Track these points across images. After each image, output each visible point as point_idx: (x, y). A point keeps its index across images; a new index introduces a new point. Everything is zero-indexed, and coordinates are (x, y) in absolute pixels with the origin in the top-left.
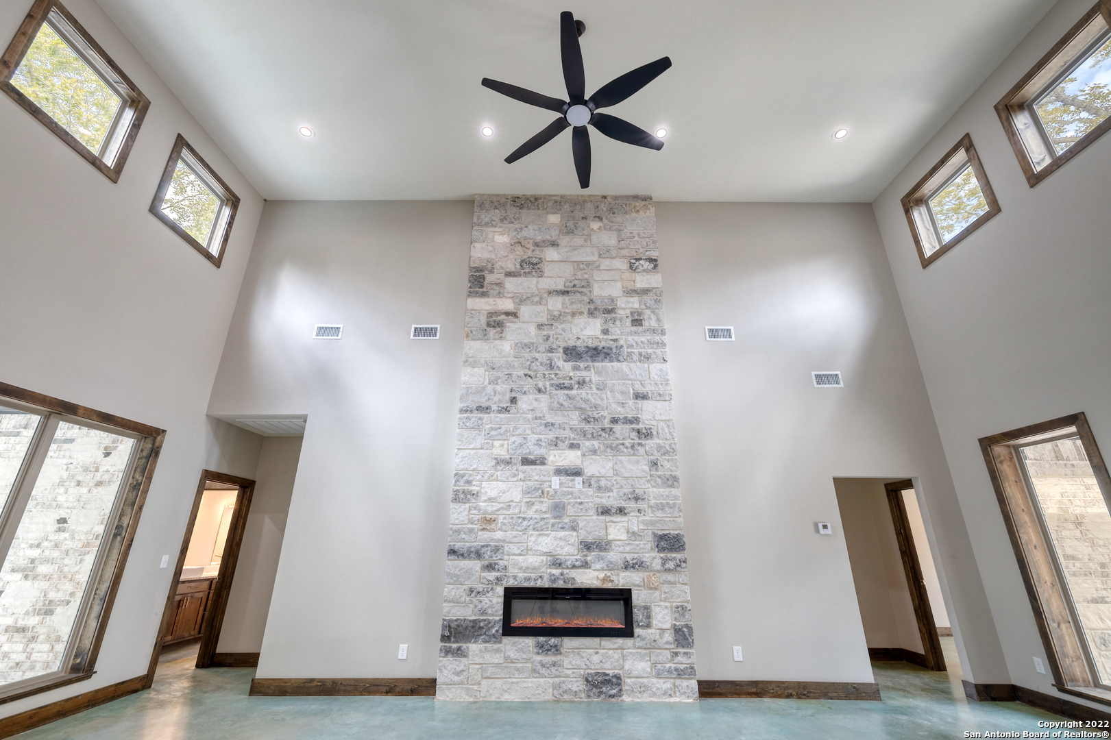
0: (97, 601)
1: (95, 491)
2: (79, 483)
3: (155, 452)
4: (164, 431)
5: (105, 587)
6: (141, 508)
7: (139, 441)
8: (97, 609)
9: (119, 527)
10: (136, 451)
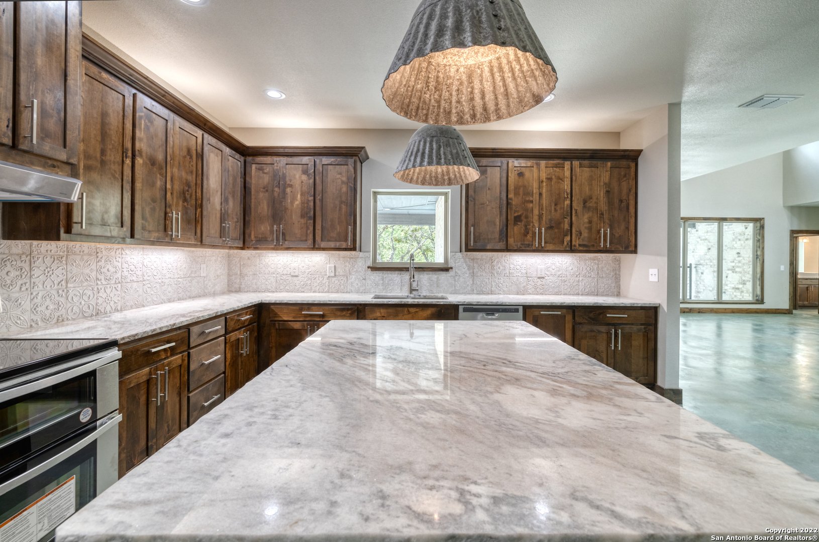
0: (757, 280)
1: (746, 242)
2: (739, 240)
3: (762, 227)
4: (763, 218)
5: (759, 276)
6: (763, 248)
7: (755, 223)
8: (758, 283)
9: (757, 255)
10: (755, 227)
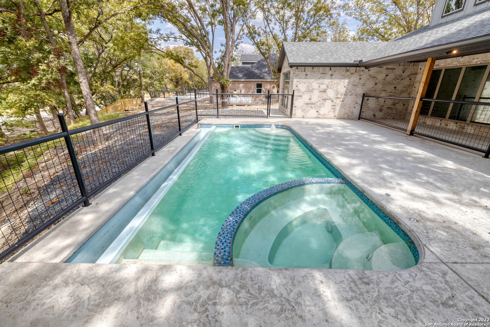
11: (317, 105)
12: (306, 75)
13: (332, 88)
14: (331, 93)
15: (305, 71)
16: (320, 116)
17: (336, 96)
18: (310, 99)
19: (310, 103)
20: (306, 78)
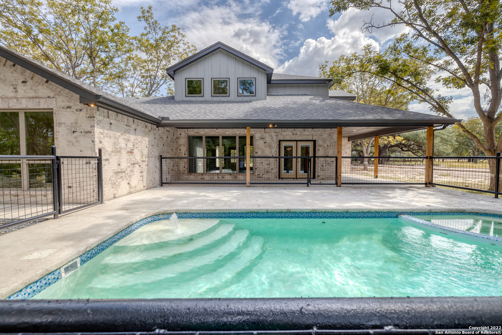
11: (127, 173)
12: (111, 124)
13: (137, 148)
14: (137, 156)
15: (108, 117)
16: (132, 190)
17: (142, 159)
18: (119, 165)
19: (119, 170)
20: (110, 129)
